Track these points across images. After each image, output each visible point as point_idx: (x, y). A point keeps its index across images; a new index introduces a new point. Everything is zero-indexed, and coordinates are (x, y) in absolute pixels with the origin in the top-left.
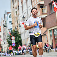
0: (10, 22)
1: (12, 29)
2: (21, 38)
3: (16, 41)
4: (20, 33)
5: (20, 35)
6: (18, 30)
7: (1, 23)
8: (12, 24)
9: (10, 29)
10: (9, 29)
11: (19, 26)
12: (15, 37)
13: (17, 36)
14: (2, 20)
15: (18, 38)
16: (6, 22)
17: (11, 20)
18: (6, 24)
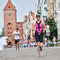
0: (45, 8)
1: (47, 16)
2: (56, 27)
3: (51, 31)
4: (55, 22)
5: (56, 24)
6: (54, 18)
7: (35, 9)
8: (48, 10)
9: (45, 16)
10: (43, 16)
11: (55, 14)
12: (50, 25)
13: (52, 24)
14: (36, 6)
15: (54, 27)
16: (40, 8)
17: (46, 6)
18: (40, 10)
